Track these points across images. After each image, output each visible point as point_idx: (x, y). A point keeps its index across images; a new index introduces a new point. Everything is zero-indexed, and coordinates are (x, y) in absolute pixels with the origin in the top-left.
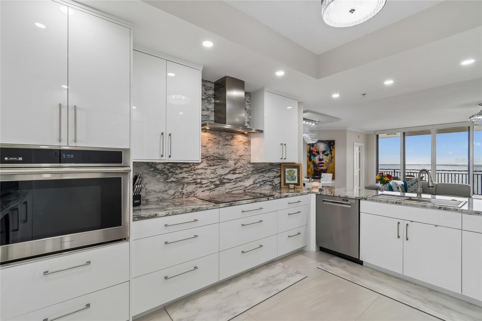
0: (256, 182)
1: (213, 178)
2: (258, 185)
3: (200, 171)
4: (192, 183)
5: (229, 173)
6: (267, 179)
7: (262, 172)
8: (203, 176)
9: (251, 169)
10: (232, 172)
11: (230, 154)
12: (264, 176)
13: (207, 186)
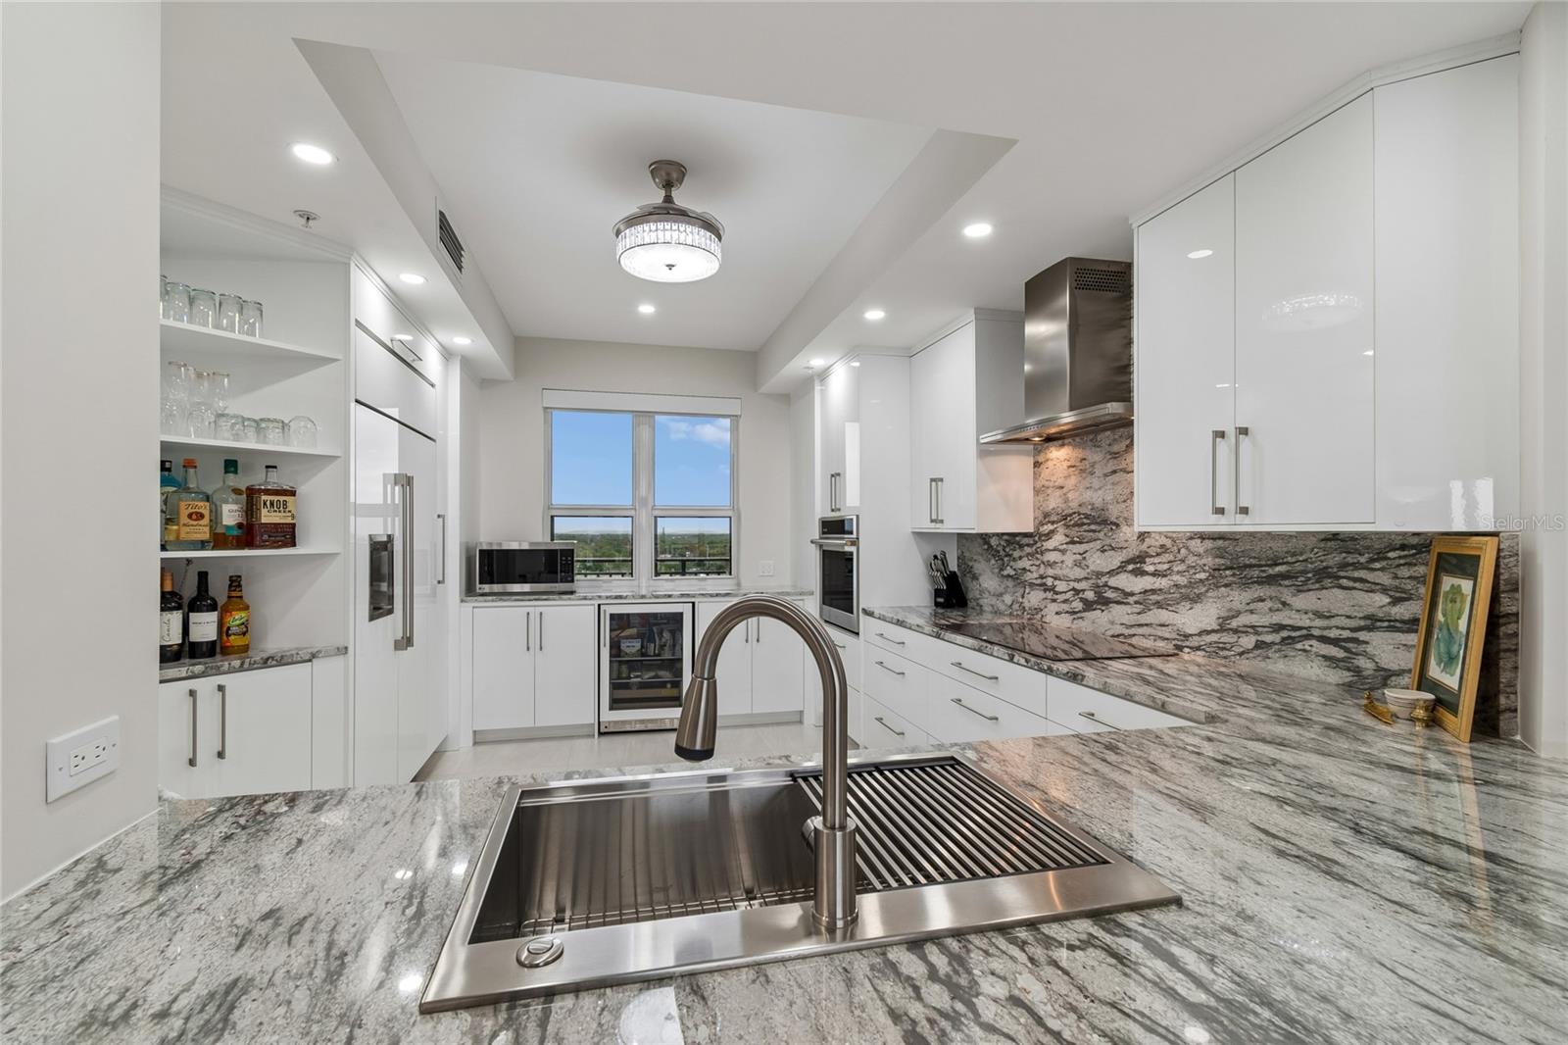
0: (1234, 624)
1: (1078, 580)
2: (1248, 641)
3: (1052, 557)
4: (1037, 585)
5: (1121, 569)
6: (1307, 623)
7: (1271, 580)
8: (1057, 571)
9: (1209, 561)
10: (1130, 567)
11: (1125, 501)
12: (1284, 604)
13: (1065, 601)
